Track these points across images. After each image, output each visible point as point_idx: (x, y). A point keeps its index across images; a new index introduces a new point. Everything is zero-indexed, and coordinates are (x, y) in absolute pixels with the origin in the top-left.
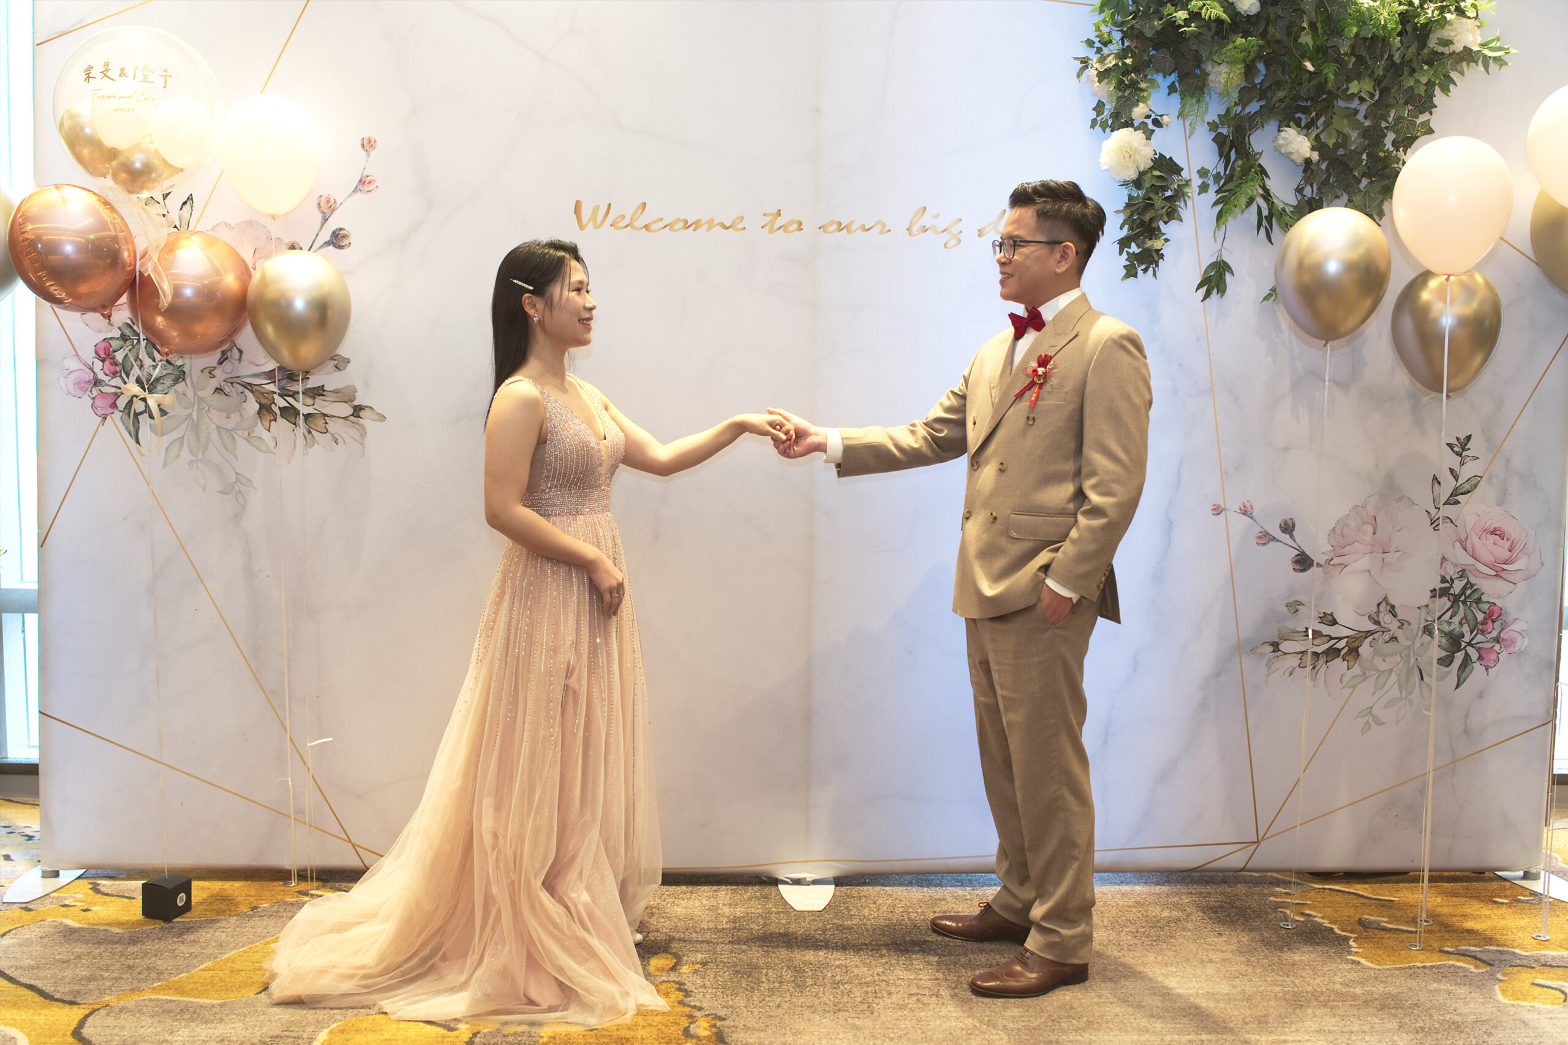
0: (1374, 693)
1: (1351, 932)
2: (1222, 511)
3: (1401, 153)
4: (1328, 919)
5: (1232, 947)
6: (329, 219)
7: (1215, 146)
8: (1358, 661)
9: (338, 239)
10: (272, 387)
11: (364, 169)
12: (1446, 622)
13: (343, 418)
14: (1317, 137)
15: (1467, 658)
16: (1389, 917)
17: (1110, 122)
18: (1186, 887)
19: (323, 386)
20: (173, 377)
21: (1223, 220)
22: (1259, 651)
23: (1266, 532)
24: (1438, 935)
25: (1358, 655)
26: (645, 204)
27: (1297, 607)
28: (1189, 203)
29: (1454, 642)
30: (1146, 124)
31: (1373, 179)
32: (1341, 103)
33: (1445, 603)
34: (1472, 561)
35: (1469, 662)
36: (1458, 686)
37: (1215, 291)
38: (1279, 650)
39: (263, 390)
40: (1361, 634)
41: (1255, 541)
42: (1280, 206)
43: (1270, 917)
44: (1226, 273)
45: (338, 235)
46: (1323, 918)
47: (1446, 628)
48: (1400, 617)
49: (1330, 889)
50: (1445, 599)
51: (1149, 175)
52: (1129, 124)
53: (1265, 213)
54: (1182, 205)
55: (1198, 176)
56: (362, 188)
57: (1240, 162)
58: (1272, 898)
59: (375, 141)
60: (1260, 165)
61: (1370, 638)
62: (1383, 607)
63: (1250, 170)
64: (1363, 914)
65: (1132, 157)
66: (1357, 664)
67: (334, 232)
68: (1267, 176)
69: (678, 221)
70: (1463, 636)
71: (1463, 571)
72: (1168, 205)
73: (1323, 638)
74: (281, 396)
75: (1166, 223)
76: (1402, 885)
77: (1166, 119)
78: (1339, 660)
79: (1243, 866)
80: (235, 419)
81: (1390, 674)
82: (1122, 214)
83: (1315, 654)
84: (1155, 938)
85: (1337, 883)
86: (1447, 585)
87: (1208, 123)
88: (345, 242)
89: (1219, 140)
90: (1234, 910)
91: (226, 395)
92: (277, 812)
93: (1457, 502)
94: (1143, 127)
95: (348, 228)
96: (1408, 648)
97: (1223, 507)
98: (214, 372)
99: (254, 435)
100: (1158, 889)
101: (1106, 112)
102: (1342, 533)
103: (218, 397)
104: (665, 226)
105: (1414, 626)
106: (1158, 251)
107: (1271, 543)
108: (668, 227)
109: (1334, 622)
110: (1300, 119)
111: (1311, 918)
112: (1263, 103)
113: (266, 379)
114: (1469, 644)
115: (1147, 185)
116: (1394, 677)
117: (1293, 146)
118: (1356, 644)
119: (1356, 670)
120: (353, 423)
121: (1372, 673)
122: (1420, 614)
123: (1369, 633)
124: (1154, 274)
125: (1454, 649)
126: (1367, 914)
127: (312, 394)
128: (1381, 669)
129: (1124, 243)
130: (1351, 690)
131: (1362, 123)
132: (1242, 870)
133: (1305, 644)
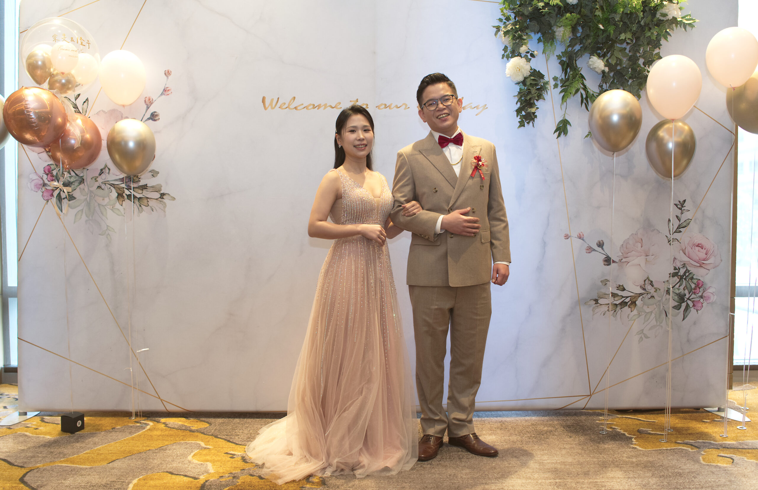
0: (644, 323)
1: (634, 435)
2: (569, 237)
3: (647, 68)
4: (623, 430)
5: (576, 442)
6: (150, 108)
7: (560, 66)
8: (636, 308)
9: (154, 117)
10: (123, 185)
11: (166, 84)
12: (677, 289)
13: (156, 199)
14: (607, 61)
15: (688, 306)
16: (652, 429)
17: (510, 55)
18: (556, 417)
19: (147, 184)
20: (78, 182)
21: (564, 99)
22: (589, 303)
23: (591, 247)
24: (675, 436)
25: (636, 305)
26: (294, 98)
27: (606, 282)
28: (549, 92)
29: (681, 298)
30: (527, 56)
31: (634, 80)
32: (618, 45)
33: (676, 280)
34: (689, 260)
35: (689, 307)
36: (683, 320)
37: (563, 133)
39: (119, 187)
40: (637, 295)
41: (585, 251)
42: (592, 93)
43: (595, 429)
44: (568, 125)
45: (154, 115)
46: (621, 429)
47: (677, 292)
48: (655, 286)
49: (625, 417)
50: (676, 278)
51: (529, 79)
52: (519, 55)
53: (584, 96)
54: (546, 93)
55: (553, 80)
56: (165, 93)
57: (571, 73)
58: (597, 422)
59: (171, 72)
60: (581, 74)
61: (641, 297)
62: (647, 282)
63: (576, 76)
64: (640, 428)
65: (520, 70)
66: (635, 309)
67: (152, 114)
68: (585, 79)
69: (310, 105)
70: (685, 295)
71: (684, 264)
72: (538, 92)
73: (619, 297)
74: (128, 189)
75: (537, 100)
76: (660, 415)
77: (536, 53)
78: (627, 308)
79: (584, 407)
80: (107, 200)
81: (651, 314)
82: (516, 97)
83: (616, 305)
84: (539, 439)
85: (629, 415)
86: (677, 271)
87: (557, 56)
88: (157, 118)
89: (562, 63)
90: (578, 427)
91: (102, 189)
92: (126, 384)
93: (680, 232)
94: (526, 57)
95: (158, 111)
96: (659, 301)
97: (570, 235)
98: (97, 179)
99: (115, 208)
100: (543, 418)
101: (508, 51)
102: (626, 247)
103: (100, 191)
104: (304, 108)
105: (662, 290)
106: (534, 113)
107: (593, 252)
108: (305, 108)
109: (624, 289)
110: (599, 53)
111: (615, 430)
112: (582, 46)
113: (120, 182)
114: (688, 299)
115: (528, 83)
116: (653, 315)
117: (596, 65)
118: (634, 300)
119: (635, 312)
120: (160, 201)
121: (643, 313)
122: (665, 285)
123: (641, 294)
124: (533, 126)
125: (681, 302)
126: (642, 427)
127: (141, 188)
128: (647, 311)
129: (518, 111)
130: (633, 321)
131: (628, 54)
132: (583, 409)
133: (610, 300)
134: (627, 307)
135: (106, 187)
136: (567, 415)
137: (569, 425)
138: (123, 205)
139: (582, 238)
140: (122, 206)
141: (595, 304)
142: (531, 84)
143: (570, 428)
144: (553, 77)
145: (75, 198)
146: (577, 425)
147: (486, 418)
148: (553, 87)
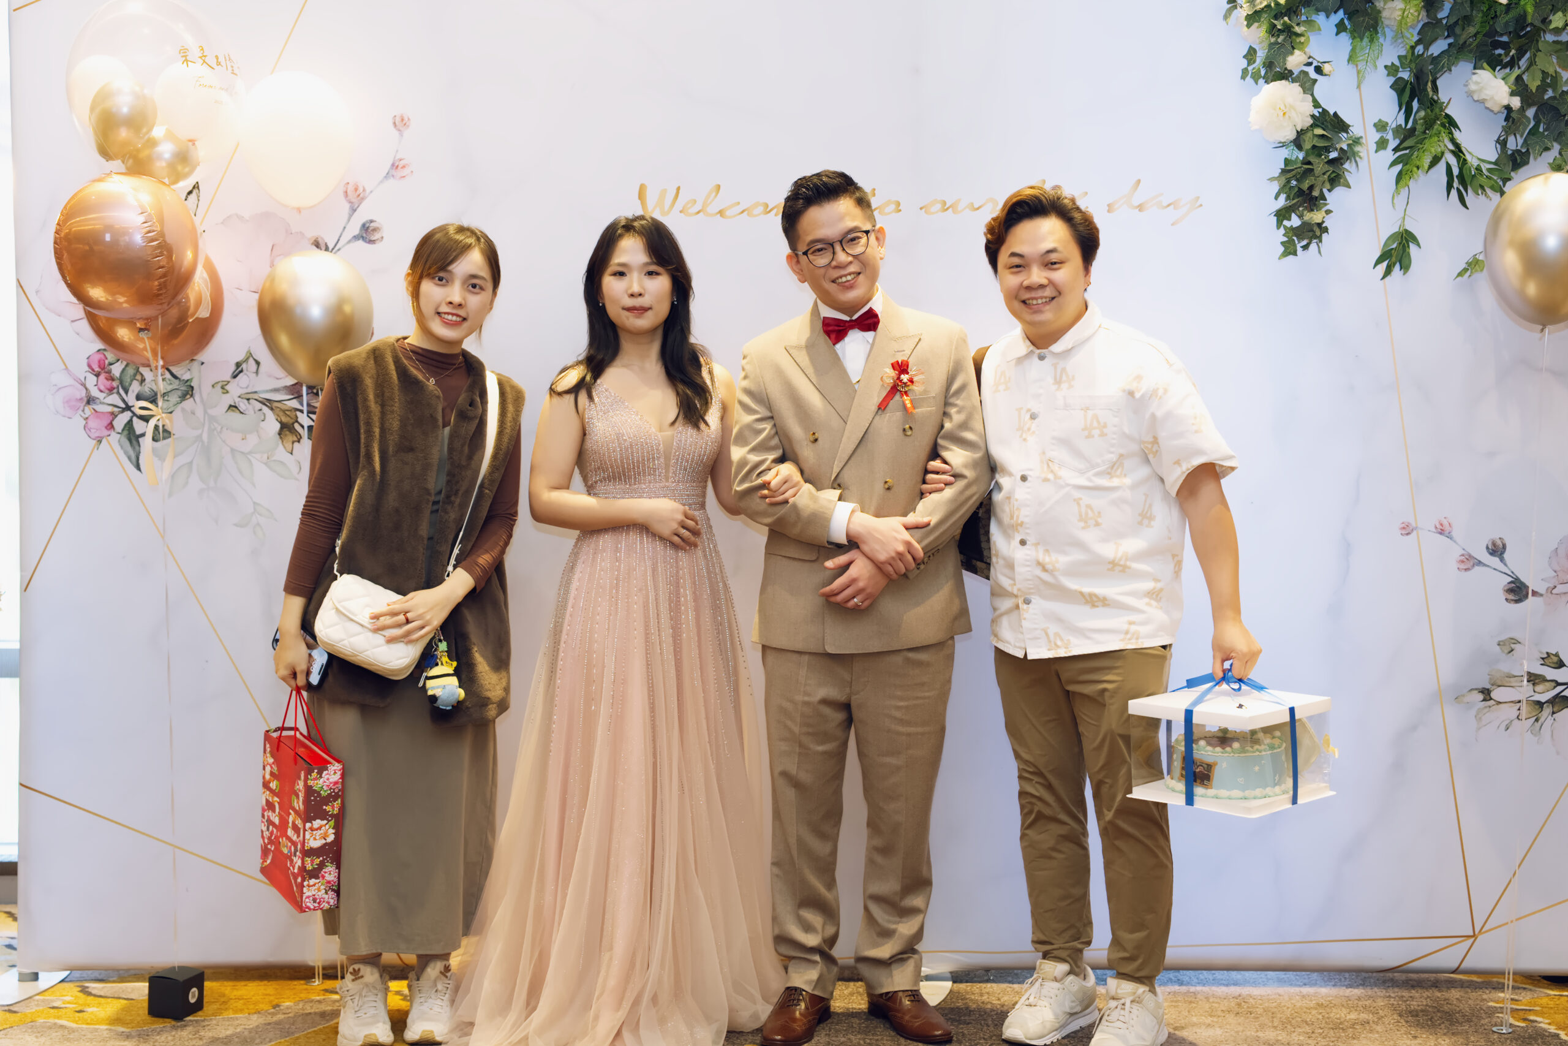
2: (1412, 530)
4: (1555, 1025)
6: (358, 210)
10: (294, 404)
11: (397, 151)
14: (1518, 79)
17: (1263, 73)
18: (1384, 991)
20: (179, 393)
21: (1402, 183)
22: (1465, 700)
23: (1470, 556)
26: (719, 187)
27: (1513, 645)
28: (1361, 163)
30: (1305, 74)
32: (1546, 38)
37: (1397, 266)
38: (1491, 699)
39: (285, 408)
41: (1455, 566)
42: (1475, 163)
43: (1482, 1022)
44: (1411, 245)
46: (1549, 1025)
51: (1310, 134)
52: (1284, 75)
53: (1456, 171)
54: (1353, 167)
55: (1374, 130)
56: (394, 173)
57: (1422, 114)
58: (1490, 1003)
59: (409, 119)
63: (1435, 122)
65: (1287, 115)
67: (364, 225)
68: (1456, 126)
69: (757, 205)
72: (1331, 169)
74: (306, 413)
75: (1329, 191)
77: (1331, 66)
80: (253, 439)
82: (1276, 182)
83: (1540, 705)
87: (1385, 66)
88: (376, 236)
89: (1399, 87)
90: (1438, 1015)
91: (241, 413)
94: (1299, 77)
95: (380, 220)
97: (1414, 525)
98: (227, 387)
99: (274, 458)
100: (1349, 991)
101: (1258, 61)
102: (1566, 555)
104: (743, 212)
106: (1319, 225)
107: (1477, 568)
109: (1560, 665)
111: (1536, 1024)
112: (1451, 40)
113: (287, 394)
115: (1308, 144)
117: (1489, 91)
124: (1320, 252)
129: (1282, 215)
132: (1454, 972)
133: (1524, 692)
135: (250, 407)
136: (1413, 987)
137: (1415, 1011)
138: (294, 452)
139: (1446, 533)
140: (292, 454)
141: (1484, 700)
142: (1314, 147)
143: (1417, 1016)
144: (1376, 121)
145: (172, 435)
146: (1435, 1010)
147: (1198, 989)
148: (1374, 147)
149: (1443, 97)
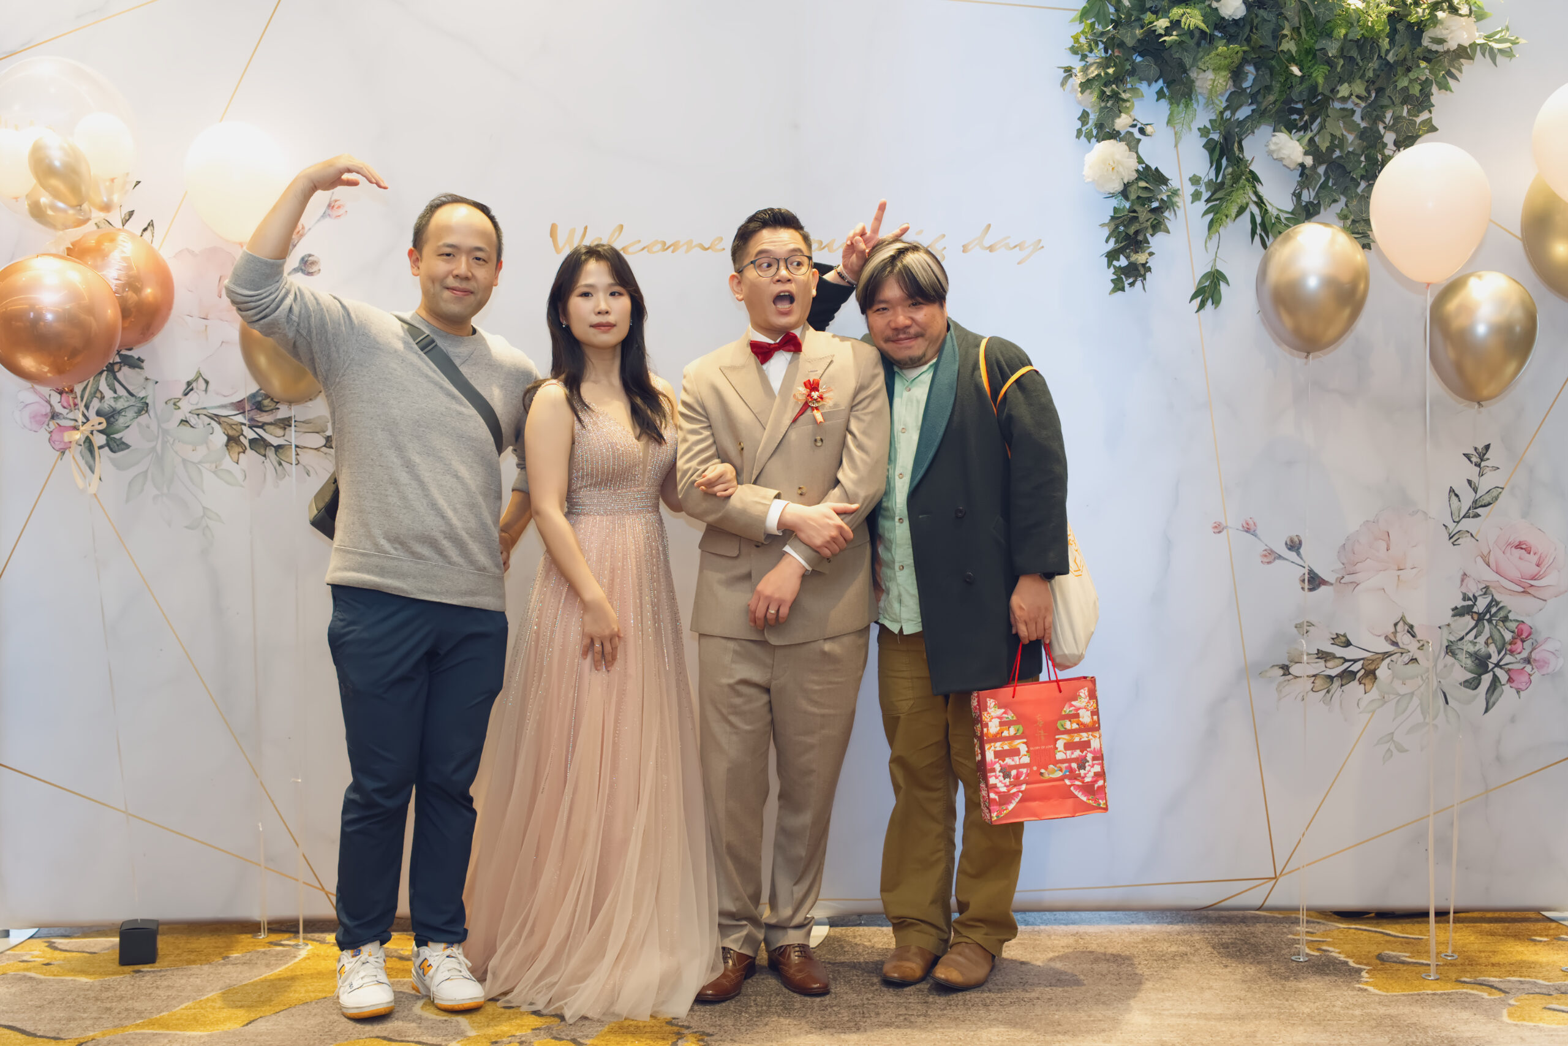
0: (1394, 719)
1: (1367, 965)
2: (1223, 529)
4: (1346, 954)
5: (1236, 978)
7: (1206, 153)
8: (1375, 685)
9: (306, 266)
10: (240, 419)
12: (1471, 642)
13: (316, 449)
14: (1311, 140)
15: (1495, 681)
16: (1411, 952)
17: (1095, 132)
18: (1200, 927)
19: (293, 416)
20: (136, 409)
21: (1213, 229)
22: (1268, 675)
23: (1272, 550)
24: (1460, 968)
25: (1376, 678)
26: (621, 227)
27: (1308, 628)
28: (1180, 213)
29: (1481, 664)
30: (1131, 134)
32: (1336, 105)
33: (1468, 622)
34: (1496, 577)
35: (1498, 685)
36: (1487, 711)
37: (1210, 302)
38: (1290, 674)
39: (230, 422)
40: (1378, 656)
41: (1259, 560)
42: (1275, 213)
43: (1283, 952)
44: (1221, 283)
45: (307, 261)
46: (1340, 953)
47: (1472, 649)
48: (1419, 637)
49: (1356, 929)
50: (1468, 618)
51: (1135, 186)
52: (1114, 135)
53: (1259, 220)
54: (1172, 215)
55: (1189, 183)
56: (331, 213)
57: (1230, 170)
58: (1290, 936)
60: (1251, 171)
61: (1388, 660)
62: (1401, 625)
63: (1240, 178)
64: (1384, 950)
65: (1115, 170)
66: (1374, 688)
67: (303, 259)
68: (1260, 182)
69: (656, 242)
70: (1490, 657)
71: (1487, 587)
72: (1154, 217)
73: (1336, 660)
74: (251, 427)
75: (1152, 235)
77: (1152, 128)
79: (1260, 903)
80: (202, 451)
81: (1412, 698)
82: (1107, 227)
83: (1331, 678)
85: (1365, 924)
86: (1470, 603)
87: (1199, 129)
88: (314, 269)
89: (1210, 147)
90: (1246, 946)
91: (192, 427)
92: (245, 860)
93: (1478, 516)
94: (1126, 137)
95: (318, 254)
96: (1430, 670)
97: (1225, 525)
98: (178, 404)
99: (222, 467)
100: (1169, 928)
101: (1091, 122)
102: (1352, 550)
103: (186, 429)
104: (643, 249)
105: (1436, 647)
106: (1144, 265)
107: (1277, 562)
108: (646, 249)
109: (1348, 644)
110: (1294, 124)
111: (1327, 954)
112: (1254, 107)
113: (233, 410)
114: (1497, 665)
115: (1133, 196)
116: (1416, 701)
117: (1284, 152)
118: (1372, 667)
119: (1374, 693)
120: (326, 454)
121: (1392, 696)
122: (1442, 634)
123: (1386, 655)
124: (1144, 287)
125: (1481, 671)
126: (1389, 950)
127: (282, 425)
128: (1402, 693)
129: (1112, 256)
130: (1370, 715)
131: (1359, 124)
132: (1259, 909)
133: (1319, 667)
134: (1356, 682)
135: (200, 422)
136: (1224, 923)
137: (1227, 943)
138: (239, 462)
139: (1252, 531)
140: (237, 463)
141: (1284, 675)
142: (1139, 197)
143: (1228, 948)
144: (1191, 176)
145: (127, 446)
146: (1243, 942)
147: (1042, 927)
148: (1190, 198)
149: (1247, 155)
